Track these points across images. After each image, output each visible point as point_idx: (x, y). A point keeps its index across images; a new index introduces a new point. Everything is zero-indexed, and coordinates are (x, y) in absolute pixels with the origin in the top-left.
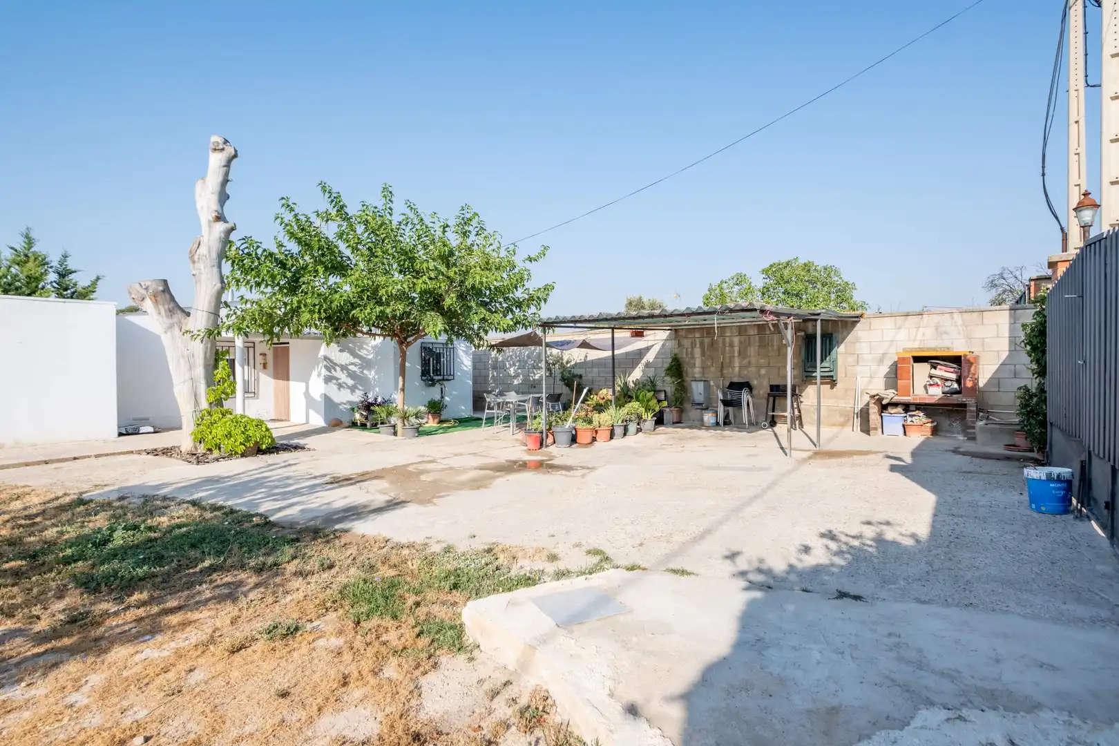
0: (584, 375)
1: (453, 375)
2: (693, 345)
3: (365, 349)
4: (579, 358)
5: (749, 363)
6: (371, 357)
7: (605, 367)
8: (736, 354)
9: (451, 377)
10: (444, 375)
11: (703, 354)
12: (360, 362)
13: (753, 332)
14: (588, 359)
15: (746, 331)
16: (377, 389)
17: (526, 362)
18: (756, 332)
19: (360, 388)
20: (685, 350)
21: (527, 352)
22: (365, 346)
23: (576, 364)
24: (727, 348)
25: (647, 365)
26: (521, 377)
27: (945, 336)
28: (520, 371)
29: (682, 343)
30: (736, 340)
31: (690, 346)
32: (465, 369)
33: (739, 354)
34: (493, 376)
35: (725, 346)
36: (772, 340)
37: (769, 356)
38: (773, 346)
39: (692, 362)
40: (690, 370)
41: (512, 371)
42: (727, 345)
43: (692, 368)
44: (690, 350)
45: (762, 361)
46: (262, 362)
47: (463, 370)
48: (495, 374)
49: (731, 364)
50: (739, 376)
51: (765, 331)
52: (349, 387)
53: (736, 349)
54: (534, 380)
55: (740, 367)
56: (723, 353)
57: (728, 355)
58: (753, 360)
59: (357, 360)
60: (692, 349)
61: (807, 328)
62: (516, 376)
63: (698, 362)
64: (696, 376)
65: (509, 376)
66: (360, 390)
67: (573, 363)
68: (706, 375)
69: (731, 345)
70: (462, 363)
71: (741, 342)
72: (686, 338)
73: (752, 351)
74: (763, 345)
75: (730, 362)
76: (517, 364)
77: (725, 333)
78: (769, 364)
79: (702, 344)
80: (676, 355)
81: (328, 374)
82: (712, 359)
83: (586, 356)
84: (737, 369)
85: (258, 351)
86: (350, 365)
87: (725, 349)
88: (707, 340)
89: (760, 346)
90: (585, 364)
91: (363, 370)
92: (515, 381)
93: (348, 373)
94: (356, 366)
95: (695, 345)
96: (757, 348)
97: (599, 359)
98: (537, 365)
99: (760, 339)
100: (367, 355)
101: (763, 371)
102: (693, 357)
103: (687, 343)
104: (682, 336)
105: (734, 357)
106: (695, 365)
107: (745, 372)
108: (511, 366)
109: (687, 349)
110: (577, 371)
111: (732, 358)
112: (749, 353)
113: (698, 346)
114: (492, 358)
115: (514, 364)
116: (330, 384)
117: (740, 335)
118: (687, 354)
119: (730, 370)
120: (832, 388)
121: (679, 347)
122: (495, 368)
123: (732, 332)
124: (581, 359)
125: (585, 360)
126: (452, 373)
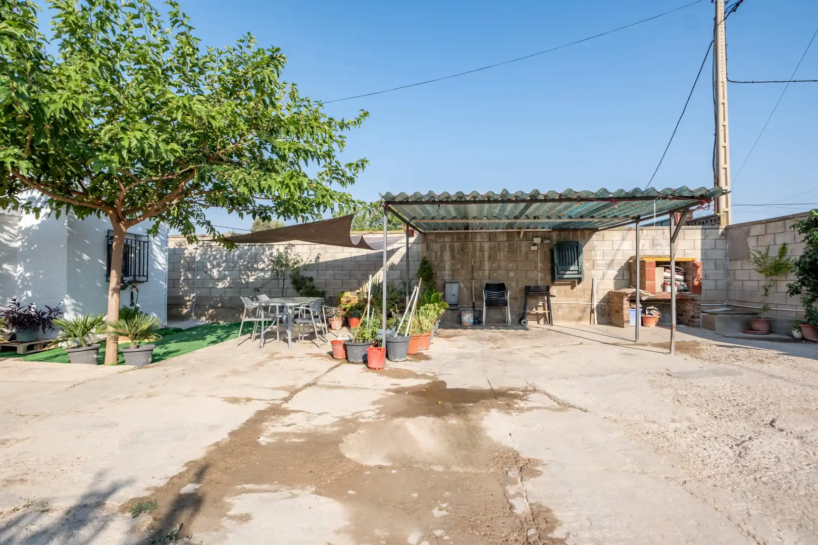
0: (316, 277)
1: (147, 276)
2: (443, 249)
4: (309, 260)
5: (499, 266)
6: (17, 244)
7: (342, 270)
8: (486, 259)
9: (145, 279)
10: (135, 276)
11: (453, 257)
13: (503, 238)
14: (321, 260)
15: (496, 237)
16: (30, 293)
17: (235, 263)
18: (505, 239)
20: (434, 253)
22: (6, 228)
23: (305, 265)
24: (477, 253)
25: (392, 267)
26: (228, 278)
27: (658, 247)
28: (226, 273)
29: (431, 247)
30: (486, 246)
31: (439, 250)
33: (489, 257)
34: (186, 279)
35: (476, 250)
36: (520, 247)
37: (517, 261)
38: (521, 252)
39: (443, 265)
40: (439, 274)
41: (215, 273)
42: (478, 249)
43: (441, 270)
44: (439, 254)
45: (511, 265)
47: (157, 269)
48: (190, 276)
49: (481, 268)
50: (489, 278)
51: (514, 238)
53: (486, 254)
54: (247, 283)
55: (490, 270)
56: (474, 256)
57: (478, 259)
58: (503, 264)
60: (442, 252)
61: (552, 236)
62: (221, 279)
63: (448, 265)
64: (445, 278)
65: (212, 278)
67: (302, 264)
68: (456, 278)
69: (482, 250)
70: (157, 261)
71: (491, 248)
72: (436, 242)
73: (502, 255)
74: (512, 250)
75: (480, 266)
76: (223, 265)
77: (475, 238)
78: (517, 267)
79: (452, 249)
80: (425, 258)
82: (462, 262)
83: (318, 258)
84: (487, 272)
87: (475, 253)
88: (457, 245)
89: (509, 252)
90: (317, 266)
92: (220, 284)
95: (445, 249)
96: (506, 253)
97: (335, 261)
98: (252, 266)
99: (510, 246)
100: (10, 241)
101: (512, 274)
102: (442, 261)
103: (436, 247)
104: (430, 240)
105: (484, 261)
106: (444, 267)
107: (495, 275)
108: (214, 267)
109: (436, 253)
110: (307, 273)
111: (482, 262)
112: (498, 258)
113: (448, 249)
114: (185, 258)
115: (219, 265)
117: (490, 240)
118: (436, 257)
119: (480, 273)
120: (572, 288)
121: (427, 250)
122: (189, 269)
123: (482, 238)
124: (311, 261)
125: (316, 261)
126: (145, 274)
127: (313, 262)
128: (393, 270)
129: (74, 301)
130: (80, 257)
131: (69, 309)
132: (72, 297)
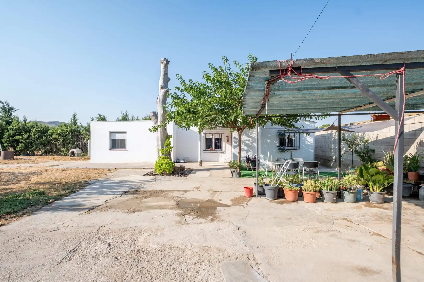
0: (376, 150)
1: (299, 147)
3: (254, 133)
9: (298, 148)
12: (251, 140)
14: (379, 138)
19: (251, 151)
21: (347, 134)
28: (344, 145)
32: (309, 143)
41: (341, 146)
46: (227, 139)
47: (307, 144)
52: (245, 151)
59: (250, 139)
62: (342, 149)
66: (251, 152)
70: (307, 141)
81: (236, 144)
83: (377, 137)
85: (226, 135)
86: (246, 141)
90: (377, 142)
91: (253, 143)
92: (342, 152)
93: (245, 144)
94: (249, 141)
97: (385, 139)
110: (372, 147)
116: (236, 148)
124: (374, 139)
125: (376, 139)
126: (298, 146)
127: (375, 140)
128: (421, 146)
129: (264, 156)
130: (266, 141)
131: (262, 158)
132: (263, 154)
